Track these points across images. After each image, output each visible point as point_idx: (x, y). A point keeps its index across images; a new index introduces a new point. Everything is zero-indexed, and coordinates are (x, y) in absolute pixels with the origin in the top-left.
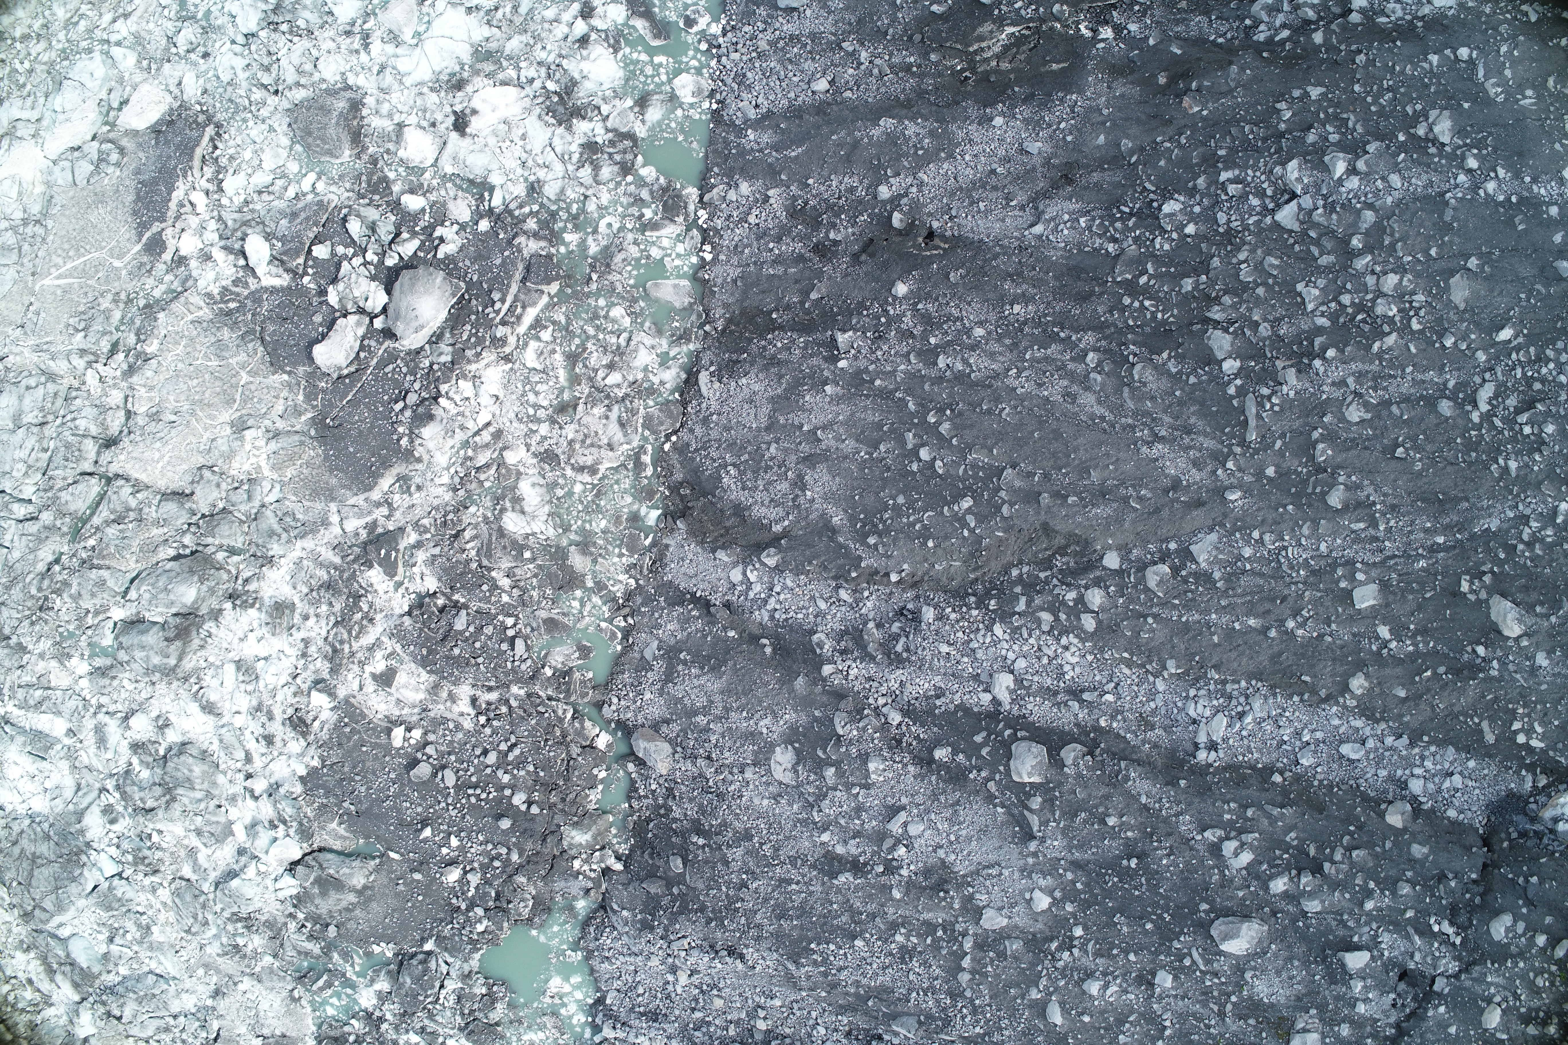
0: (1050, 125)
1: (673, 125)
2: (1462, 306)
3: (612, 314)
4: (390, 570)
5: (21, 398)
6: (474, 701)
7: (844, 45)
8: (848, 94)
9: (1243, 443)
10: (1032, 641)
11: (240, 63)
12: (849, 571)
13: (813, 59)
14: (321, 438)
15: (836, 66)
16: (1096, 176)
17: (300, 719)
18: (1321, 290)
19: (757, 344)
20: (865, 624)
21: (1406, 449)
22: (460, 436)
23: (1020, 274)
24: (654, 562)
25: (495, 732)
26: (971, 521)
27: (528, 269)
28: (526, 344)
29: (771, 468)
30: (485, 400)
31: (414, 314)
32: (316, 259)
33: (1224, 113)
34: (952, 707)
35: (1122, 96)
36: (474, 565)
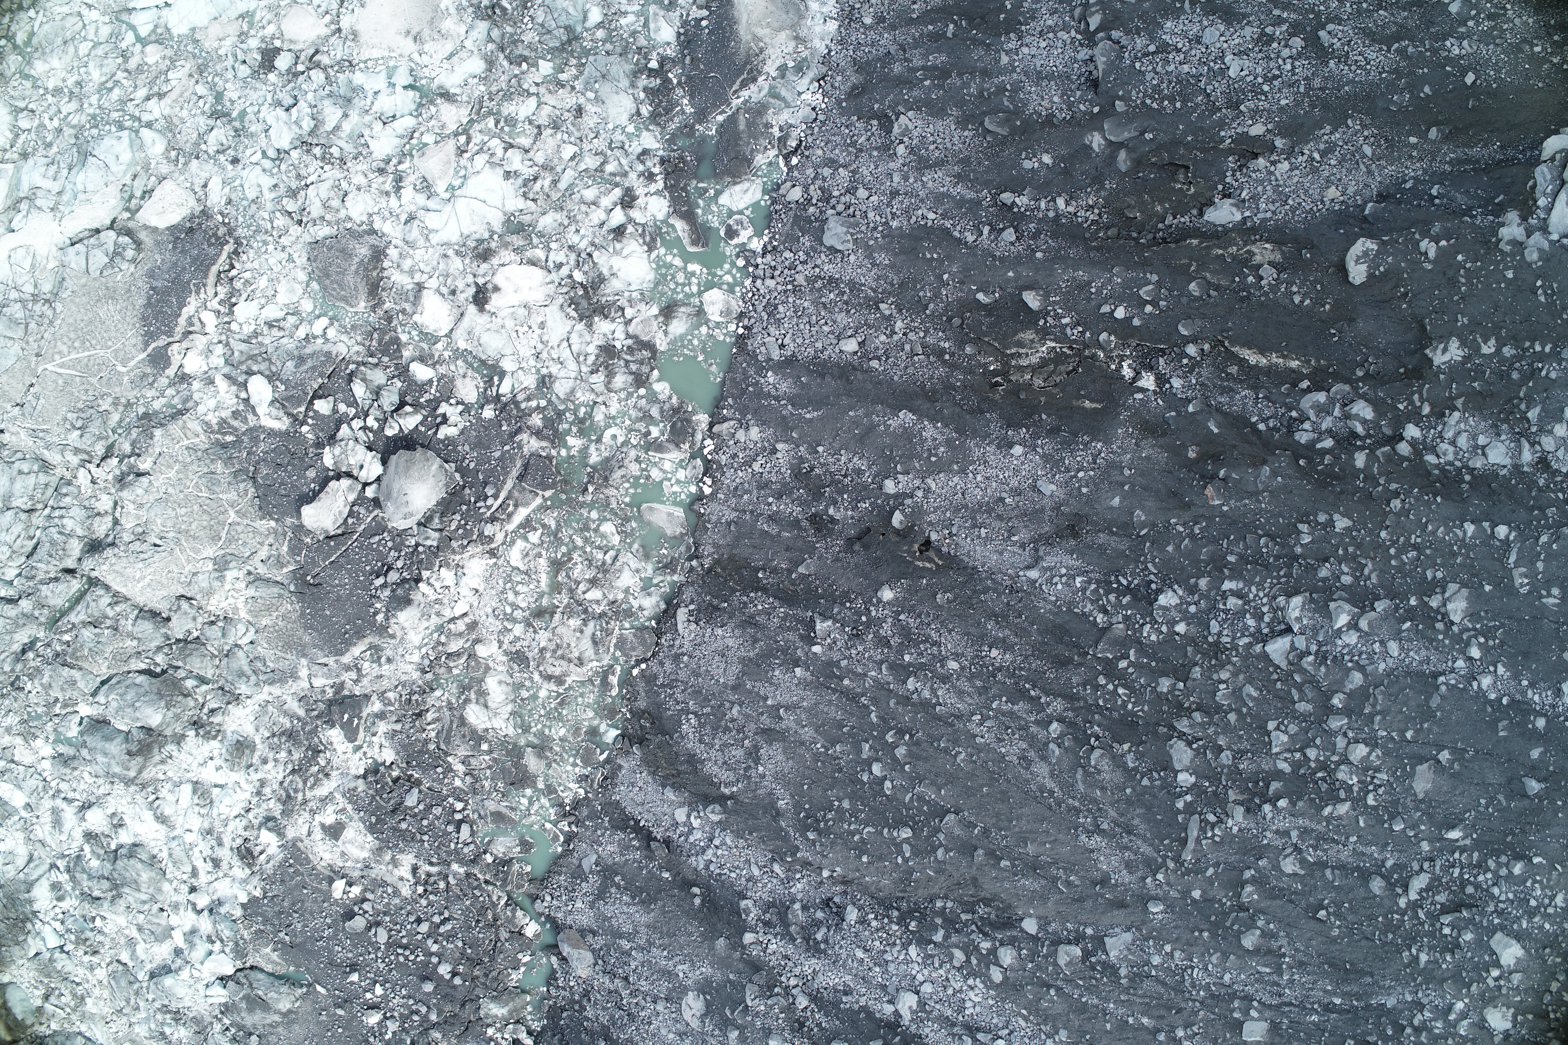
0: (1068, 470)
1: (696, 342)
2: (1421, 796)
4: (351, 735)
5: (12, 480)
6: (415, 869)
7: (882, 306)
8: (875, 364)
9: (1177, 859)
10: (941, 972)
11: (267, 182)
12: (785, 854)
13: (848, 312)
14: (300, 594)
15: (870, 327)
16: (1102, 538)
18: (1290, 736)
19: (738, 598)
20: (793, 901)
21: (1329, 913)
22: (435, 620)
23: (1005, 617)
24: (606, 778)
25: (430, 904)
26: (907, 850)
27: (526, 466)
28: (513, 542)
29: (730, 731)
30: (464, 591)
31: (405, 499)
32: (316, 412)
33: (1244, 515)
34: (856, 1007)
35: (1148, 458)
36: (432, 747)
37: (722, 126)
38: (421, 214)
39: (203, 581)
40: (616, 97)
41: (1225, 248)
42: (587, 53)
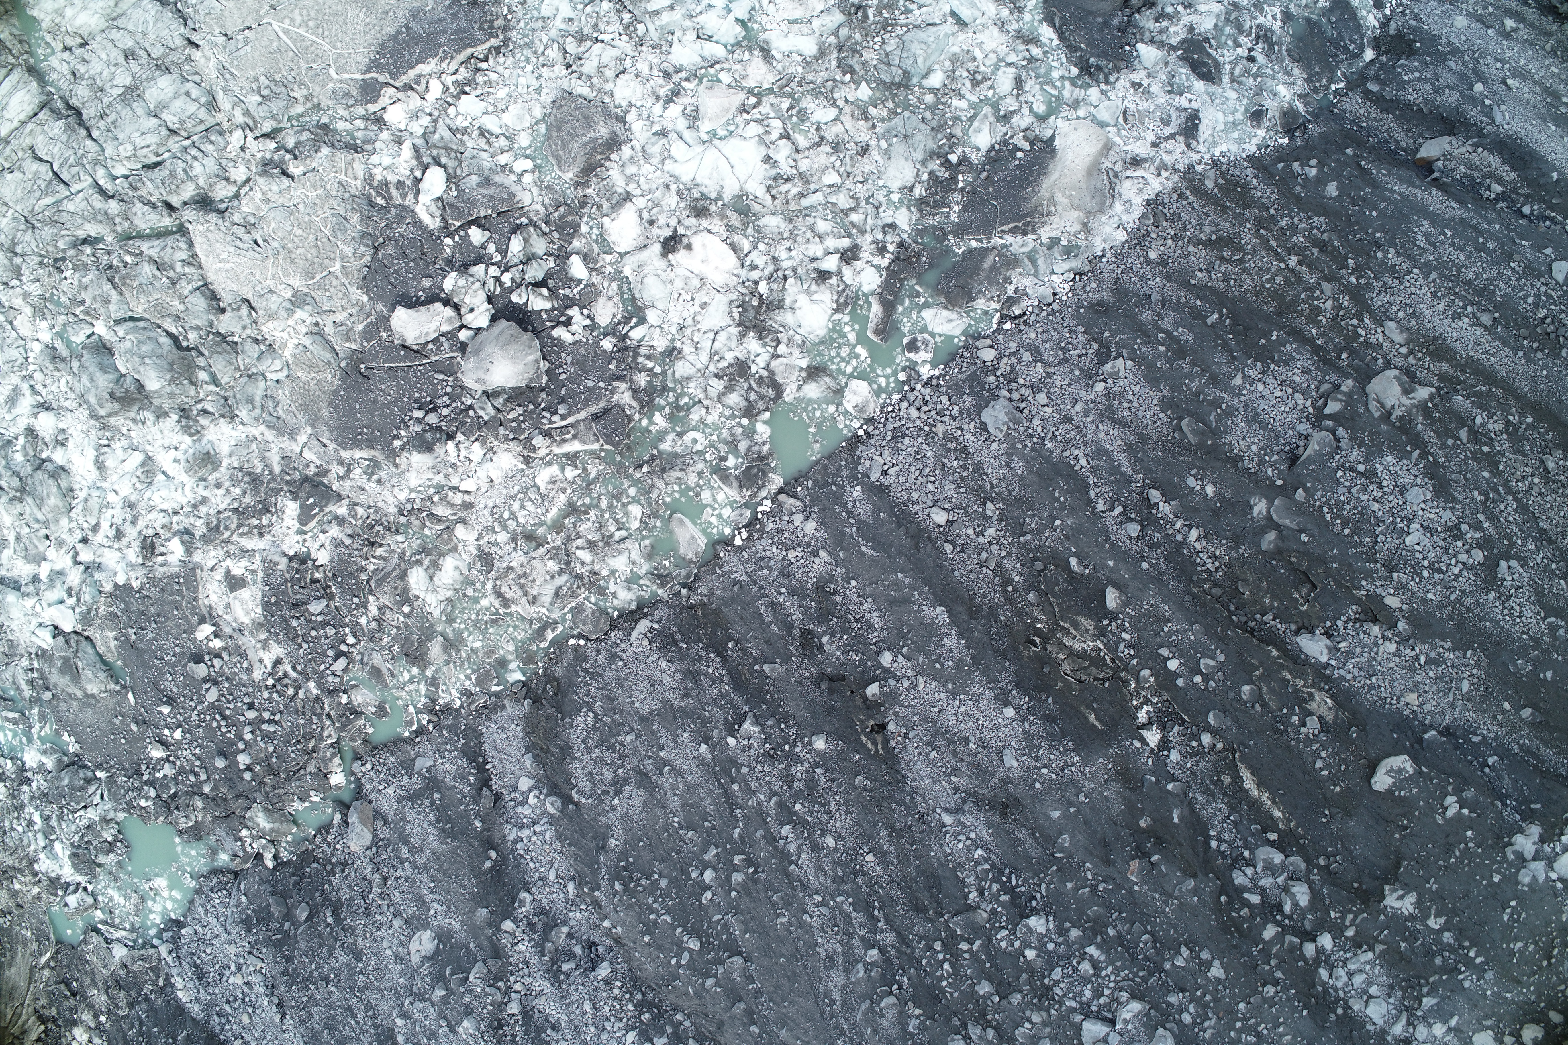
0: (1037, 759)
3: (630, 508)
4: (305, 517)
5: (176, 95)
6: (277, 662)
7: (989, 505)
8: (948, 548)
12: (586, 883)
13: (958, 487)
14: (346, 373)
15: (967, 514)
16: (1023, 834)
17: (153, 544)
19: (699, 648)
20: (565, 923)
22: (440, 478)
23: (900, 836)
24: (485, 707)
25: (270, 700)
27: (606, 411)
28: (550, 464)
29: (614, 751)
30: (482, 473)
31: (489, 366)
32: (467, 234)
33: (1147, 905)
35: (1107, 799)
36: (363, 577)
37: (970, 251)
38: (673, 136)
39: (274, 302)
40: (902, 161)
41: (1294, 677)
42: (907, 106)
